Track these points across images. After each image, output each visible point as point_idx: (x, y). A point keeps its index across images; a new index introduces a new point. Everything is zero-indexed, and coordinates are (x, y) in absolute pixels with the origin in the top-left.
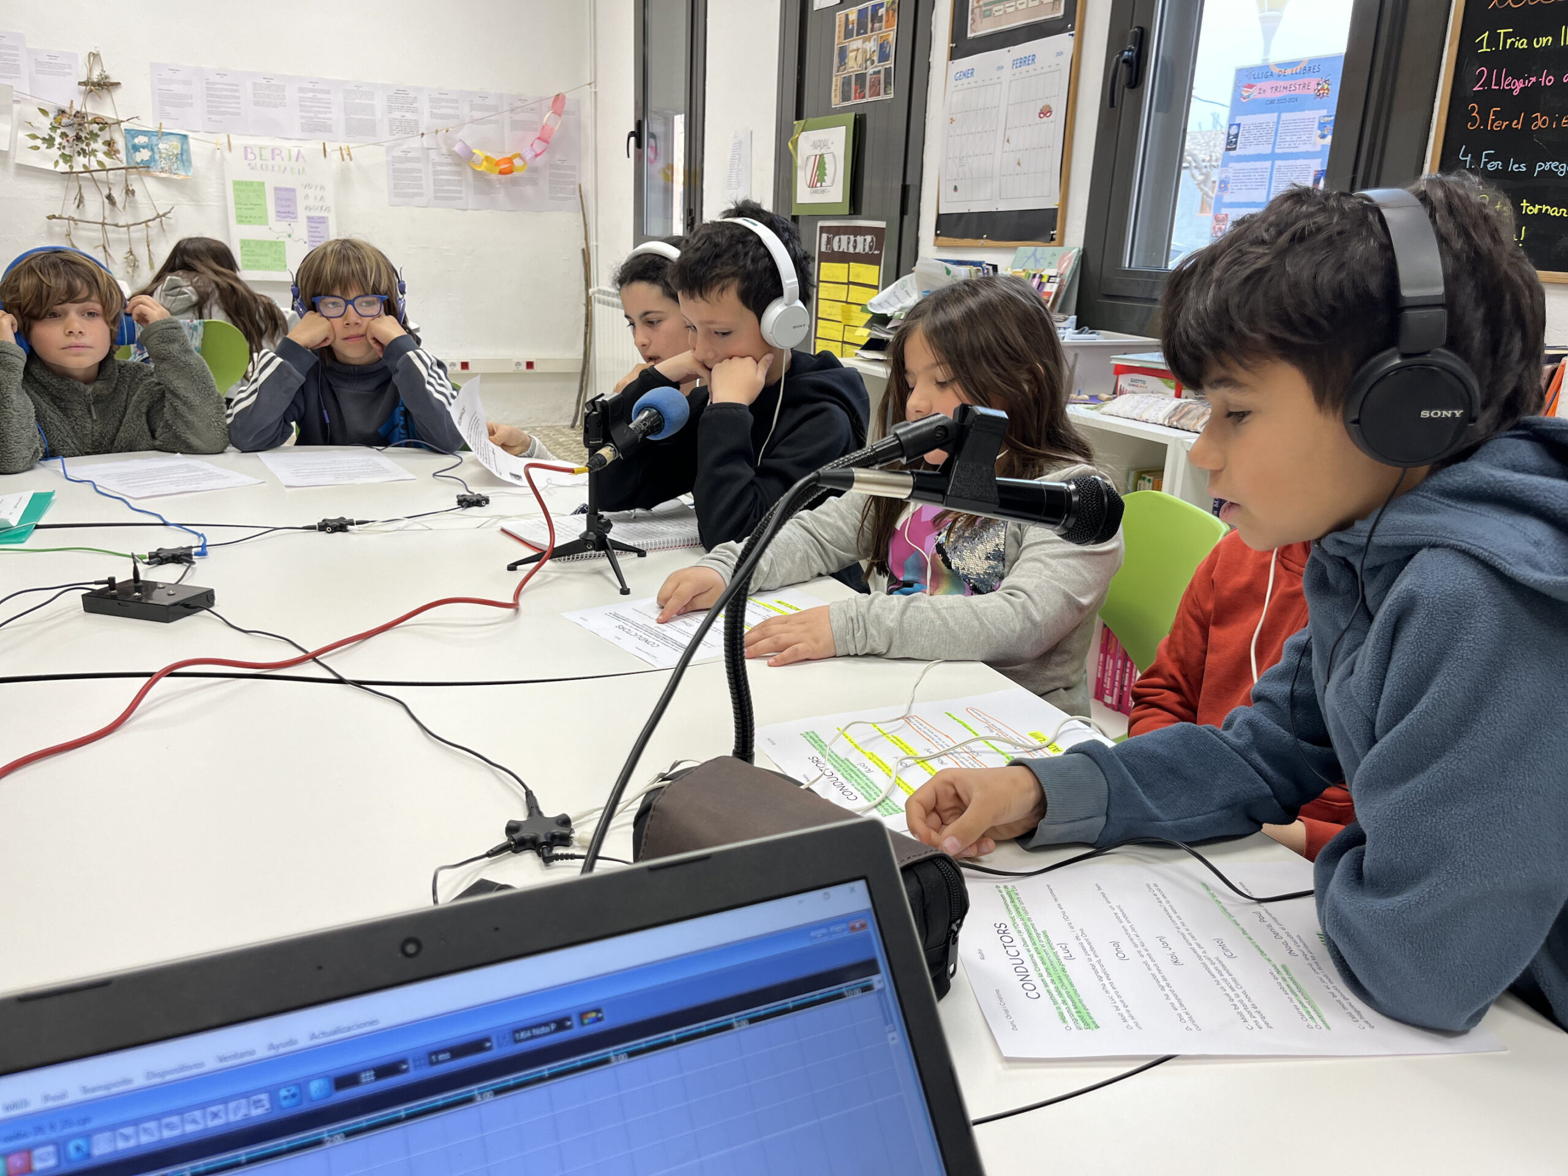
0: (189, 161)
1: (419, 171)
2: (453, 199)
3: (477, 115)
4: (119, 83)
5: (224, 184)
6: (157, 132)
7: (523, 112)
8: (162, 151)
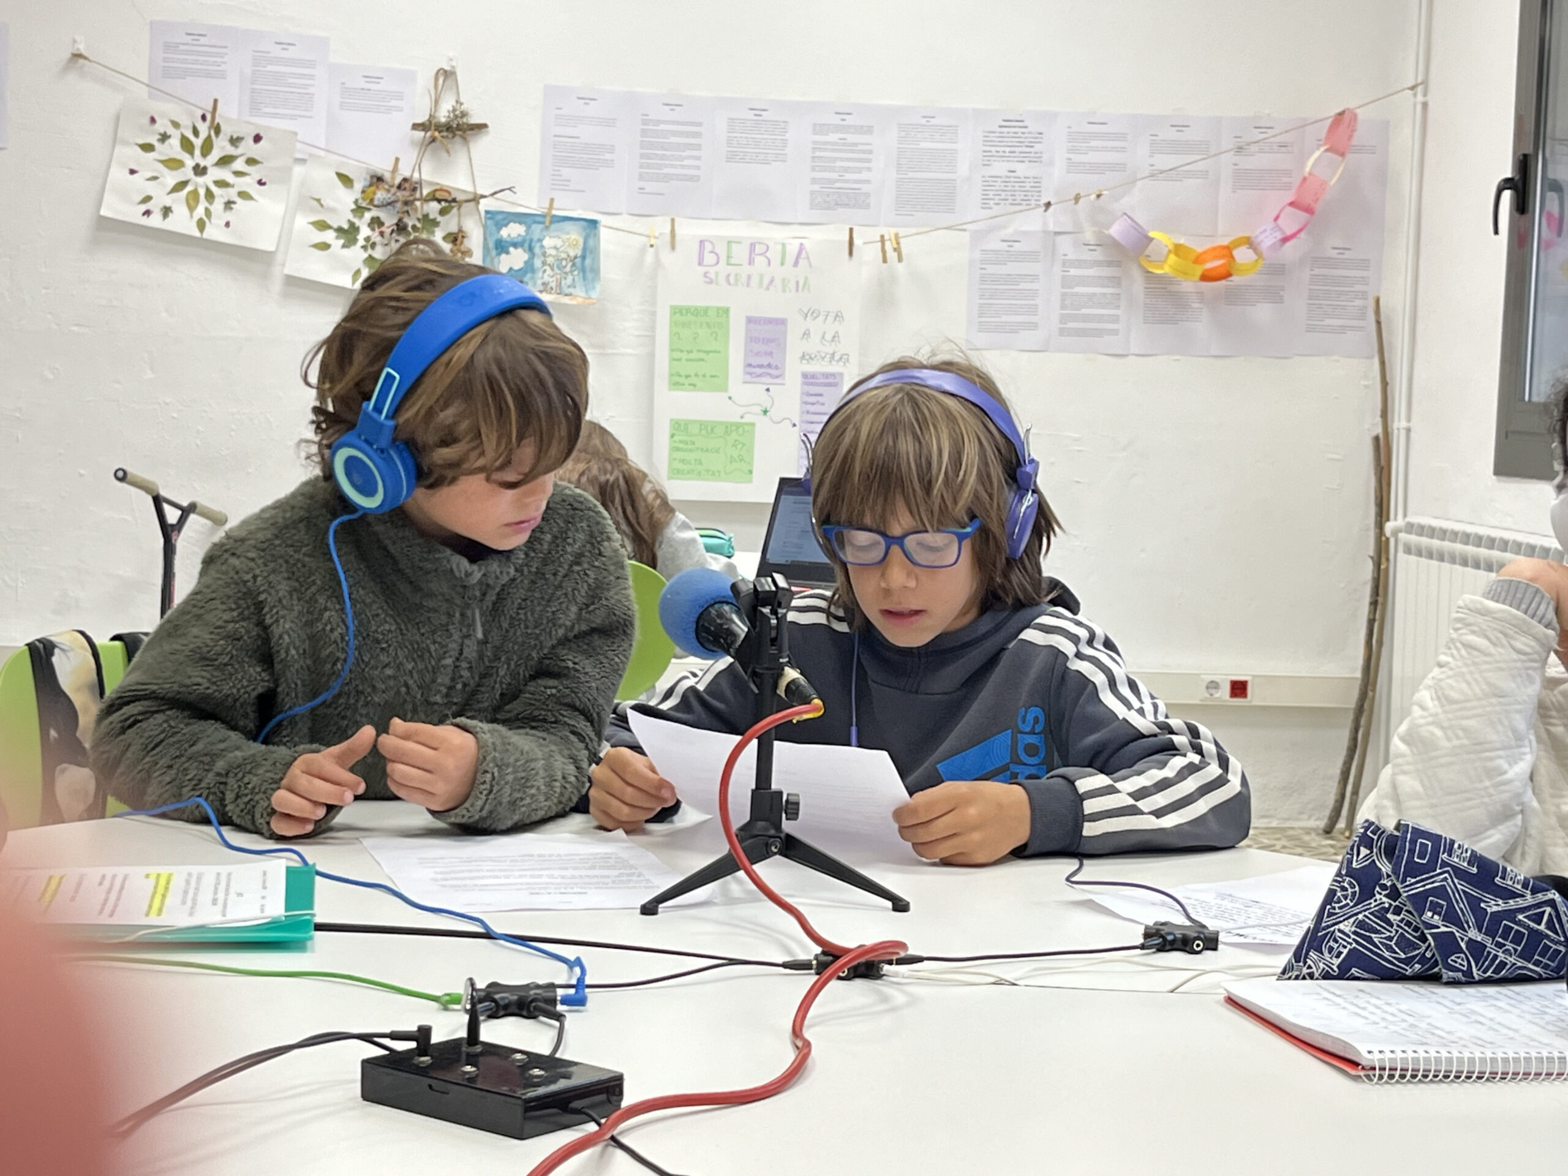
0: (596, 271)
1: (1034, 278)
2: (1099, 333)
3: (1165, 161)
4: (485, 126)
5: (654, 314)
6: (544, 216)
7: (1261, 151)
8: (549, 252)
